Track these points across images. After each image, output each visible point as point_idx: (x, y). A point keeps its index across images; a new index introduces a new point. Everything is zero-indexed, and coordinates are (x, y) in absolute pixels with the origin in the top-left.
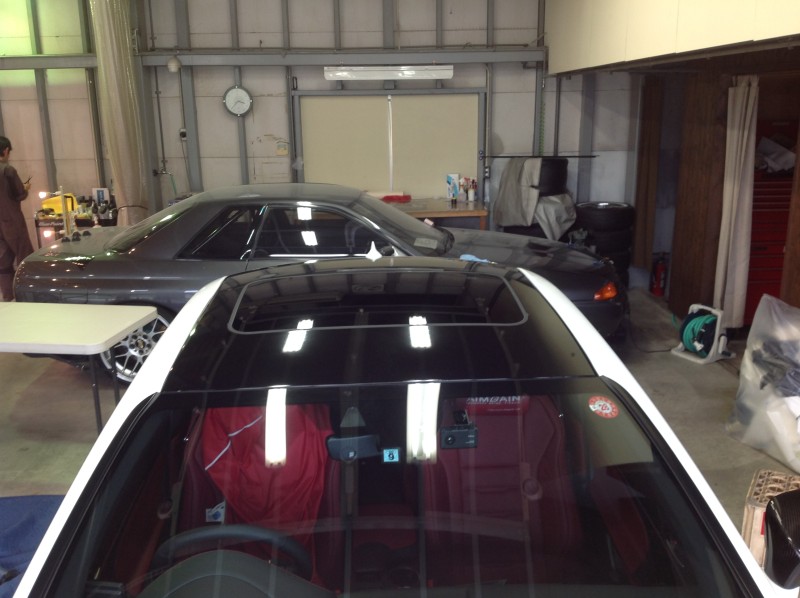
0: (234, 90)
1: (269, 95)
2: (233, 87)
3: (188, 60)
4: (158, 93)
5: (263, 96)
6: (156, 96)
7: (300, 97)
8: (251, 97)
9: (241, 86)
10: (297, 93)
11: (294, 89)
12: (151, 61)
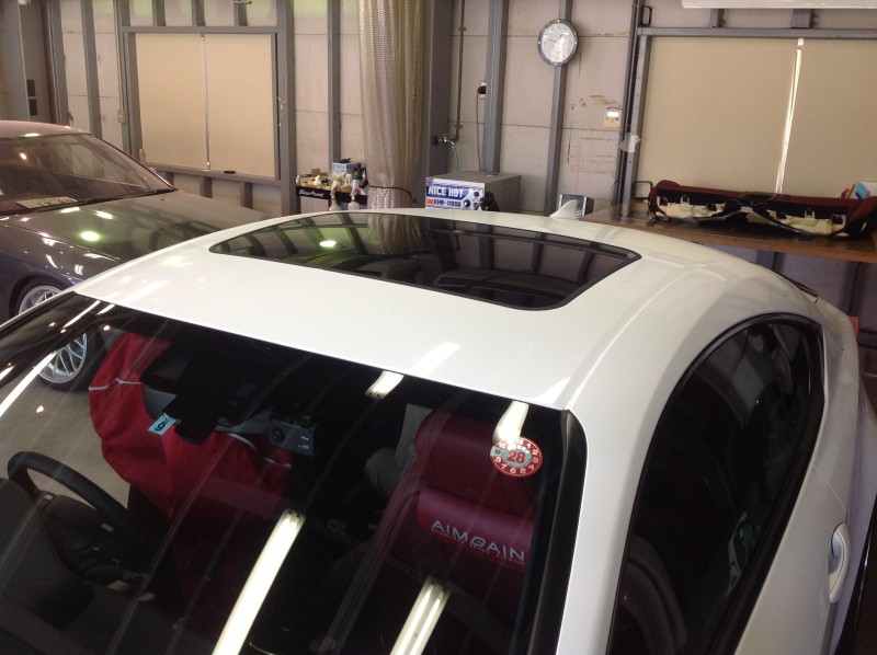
0: (554, 26)
1: (606, 35)
2: (554, 22)
4: (462, 29)
5: (599, 35)
6: (459, 34)
7: (650, 38)
8: (578, 37)
9: (568, 20)
10: (647, 31)
11: (642, 25)
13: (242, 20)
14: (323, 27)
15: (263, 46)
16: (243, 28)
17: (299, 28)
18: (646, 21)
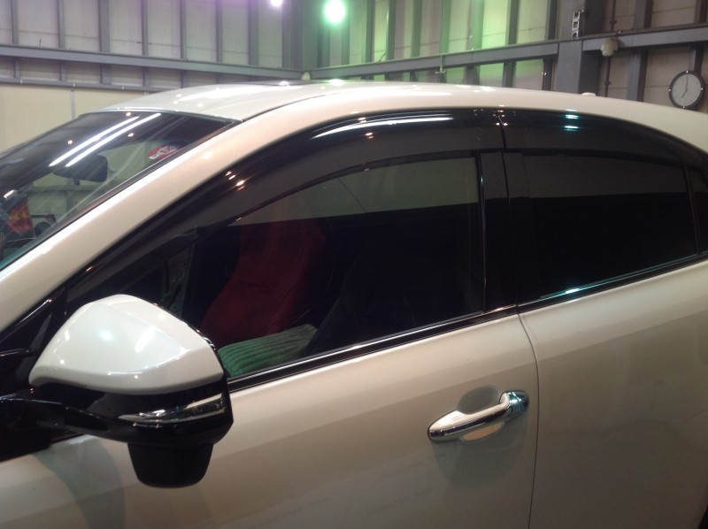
0: (684, 77)
2: (684, 73)
3: (628, 41)
4: (607, 83)
8: (703, 84)
9: (695, 71)
12: (591, 45)
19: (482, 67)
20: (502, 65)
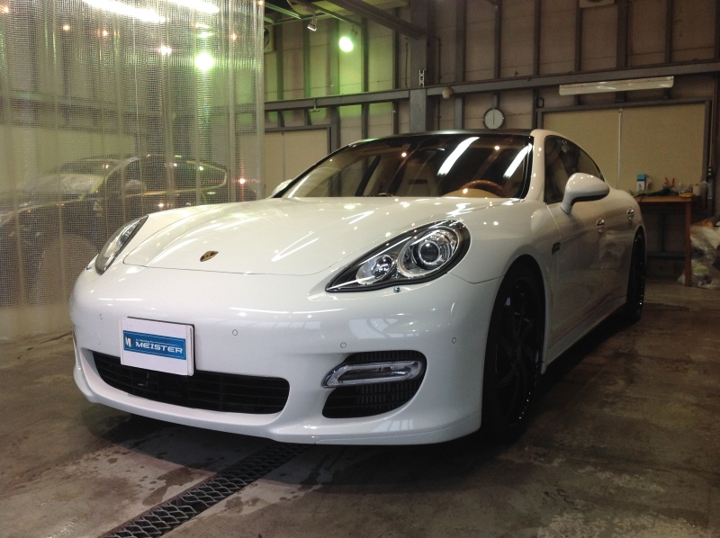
0: (492, 111)
1: (519, 114)
2: (491, 109)
3: (458, 89)
4: (439, 117)
6: (436, 119)
7: (543, 113)
8: (504, 116)
9: (498, 108)
10: (540, 110)
11: (538, 107)
12: (433, 91)
13: (309, 122)
14: (359, 123)
15: (322, 137)
16: (309, 127)
17: (343, 125)
18: (541, 104)
19: (341, 108)
20: (360, 106)
